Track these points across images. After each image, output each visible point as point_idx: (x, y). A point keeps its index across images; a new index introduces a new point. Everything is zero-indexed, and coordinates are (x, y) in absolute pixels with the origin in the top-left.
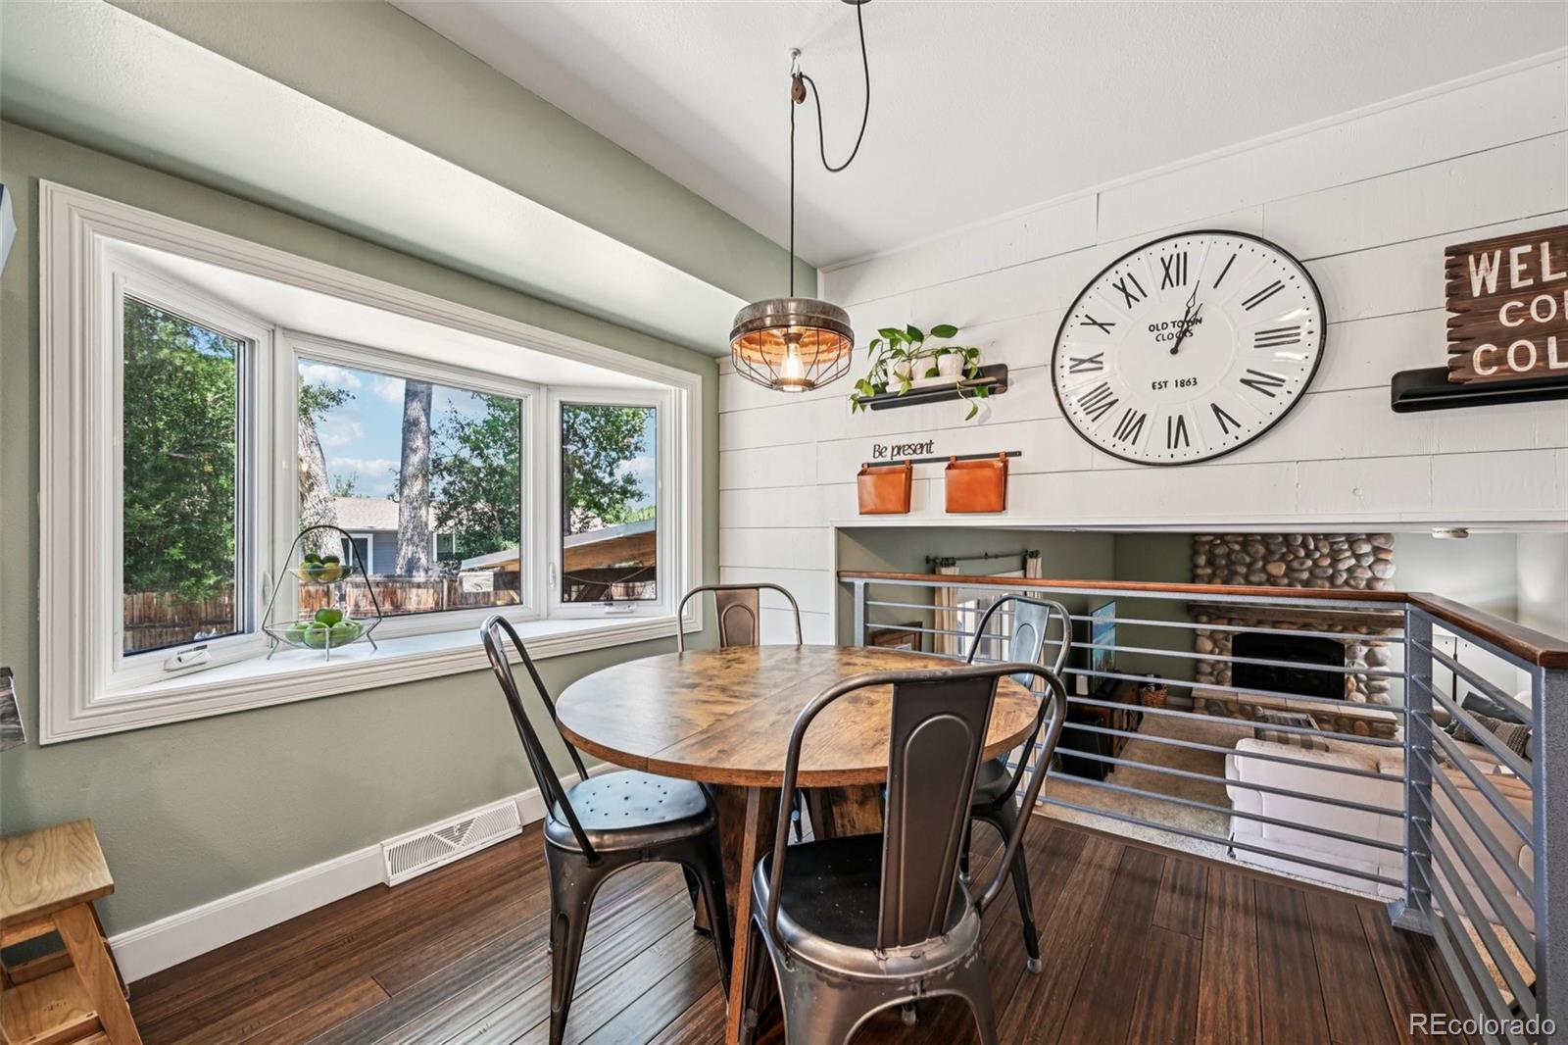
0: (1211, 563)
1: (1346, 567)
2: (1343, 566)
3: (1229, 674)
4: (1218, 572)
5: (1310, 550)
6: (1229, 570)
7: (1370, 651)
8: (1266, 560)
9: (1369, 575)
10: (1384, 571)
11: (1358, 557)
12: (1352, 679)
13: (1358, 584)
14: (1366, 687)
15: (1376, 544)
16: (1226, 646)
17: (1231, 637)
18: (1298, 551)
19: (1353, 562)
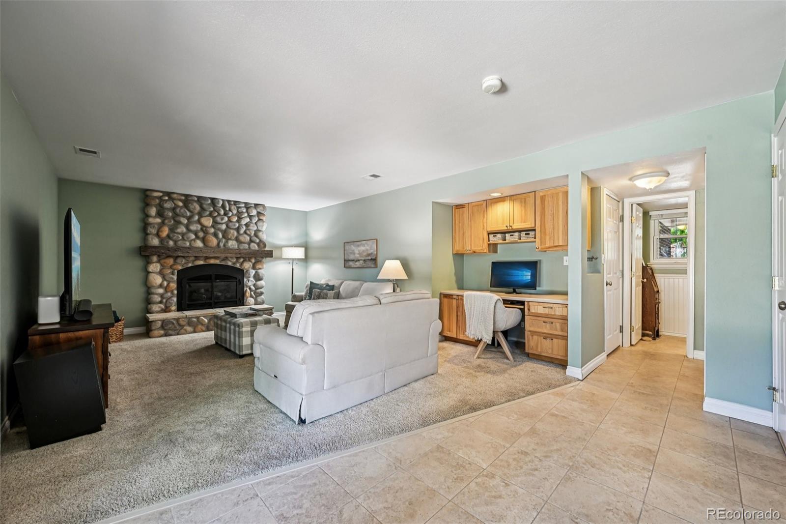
0: (160, 214)
1: (245, 223)
2: (244, 222)
3: (175, 299)
4: (166, 221)
5: (227, 210)
6: (175, 220)
7: (256, 272)
8: (201, 215)
9: (255, 228)
10: (263, 226)
11: (250, 217)
12: (248, 290)
13: (251, 233)
14: (254, 294)
15: (259, 210)
16: (173, 278)
17: (176, 271)
18: (220, 210)
19: (248, 220)
